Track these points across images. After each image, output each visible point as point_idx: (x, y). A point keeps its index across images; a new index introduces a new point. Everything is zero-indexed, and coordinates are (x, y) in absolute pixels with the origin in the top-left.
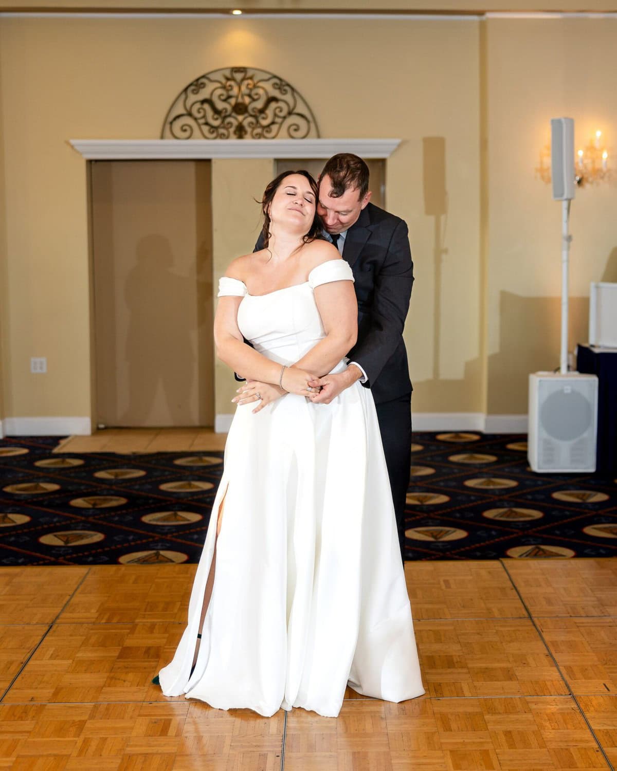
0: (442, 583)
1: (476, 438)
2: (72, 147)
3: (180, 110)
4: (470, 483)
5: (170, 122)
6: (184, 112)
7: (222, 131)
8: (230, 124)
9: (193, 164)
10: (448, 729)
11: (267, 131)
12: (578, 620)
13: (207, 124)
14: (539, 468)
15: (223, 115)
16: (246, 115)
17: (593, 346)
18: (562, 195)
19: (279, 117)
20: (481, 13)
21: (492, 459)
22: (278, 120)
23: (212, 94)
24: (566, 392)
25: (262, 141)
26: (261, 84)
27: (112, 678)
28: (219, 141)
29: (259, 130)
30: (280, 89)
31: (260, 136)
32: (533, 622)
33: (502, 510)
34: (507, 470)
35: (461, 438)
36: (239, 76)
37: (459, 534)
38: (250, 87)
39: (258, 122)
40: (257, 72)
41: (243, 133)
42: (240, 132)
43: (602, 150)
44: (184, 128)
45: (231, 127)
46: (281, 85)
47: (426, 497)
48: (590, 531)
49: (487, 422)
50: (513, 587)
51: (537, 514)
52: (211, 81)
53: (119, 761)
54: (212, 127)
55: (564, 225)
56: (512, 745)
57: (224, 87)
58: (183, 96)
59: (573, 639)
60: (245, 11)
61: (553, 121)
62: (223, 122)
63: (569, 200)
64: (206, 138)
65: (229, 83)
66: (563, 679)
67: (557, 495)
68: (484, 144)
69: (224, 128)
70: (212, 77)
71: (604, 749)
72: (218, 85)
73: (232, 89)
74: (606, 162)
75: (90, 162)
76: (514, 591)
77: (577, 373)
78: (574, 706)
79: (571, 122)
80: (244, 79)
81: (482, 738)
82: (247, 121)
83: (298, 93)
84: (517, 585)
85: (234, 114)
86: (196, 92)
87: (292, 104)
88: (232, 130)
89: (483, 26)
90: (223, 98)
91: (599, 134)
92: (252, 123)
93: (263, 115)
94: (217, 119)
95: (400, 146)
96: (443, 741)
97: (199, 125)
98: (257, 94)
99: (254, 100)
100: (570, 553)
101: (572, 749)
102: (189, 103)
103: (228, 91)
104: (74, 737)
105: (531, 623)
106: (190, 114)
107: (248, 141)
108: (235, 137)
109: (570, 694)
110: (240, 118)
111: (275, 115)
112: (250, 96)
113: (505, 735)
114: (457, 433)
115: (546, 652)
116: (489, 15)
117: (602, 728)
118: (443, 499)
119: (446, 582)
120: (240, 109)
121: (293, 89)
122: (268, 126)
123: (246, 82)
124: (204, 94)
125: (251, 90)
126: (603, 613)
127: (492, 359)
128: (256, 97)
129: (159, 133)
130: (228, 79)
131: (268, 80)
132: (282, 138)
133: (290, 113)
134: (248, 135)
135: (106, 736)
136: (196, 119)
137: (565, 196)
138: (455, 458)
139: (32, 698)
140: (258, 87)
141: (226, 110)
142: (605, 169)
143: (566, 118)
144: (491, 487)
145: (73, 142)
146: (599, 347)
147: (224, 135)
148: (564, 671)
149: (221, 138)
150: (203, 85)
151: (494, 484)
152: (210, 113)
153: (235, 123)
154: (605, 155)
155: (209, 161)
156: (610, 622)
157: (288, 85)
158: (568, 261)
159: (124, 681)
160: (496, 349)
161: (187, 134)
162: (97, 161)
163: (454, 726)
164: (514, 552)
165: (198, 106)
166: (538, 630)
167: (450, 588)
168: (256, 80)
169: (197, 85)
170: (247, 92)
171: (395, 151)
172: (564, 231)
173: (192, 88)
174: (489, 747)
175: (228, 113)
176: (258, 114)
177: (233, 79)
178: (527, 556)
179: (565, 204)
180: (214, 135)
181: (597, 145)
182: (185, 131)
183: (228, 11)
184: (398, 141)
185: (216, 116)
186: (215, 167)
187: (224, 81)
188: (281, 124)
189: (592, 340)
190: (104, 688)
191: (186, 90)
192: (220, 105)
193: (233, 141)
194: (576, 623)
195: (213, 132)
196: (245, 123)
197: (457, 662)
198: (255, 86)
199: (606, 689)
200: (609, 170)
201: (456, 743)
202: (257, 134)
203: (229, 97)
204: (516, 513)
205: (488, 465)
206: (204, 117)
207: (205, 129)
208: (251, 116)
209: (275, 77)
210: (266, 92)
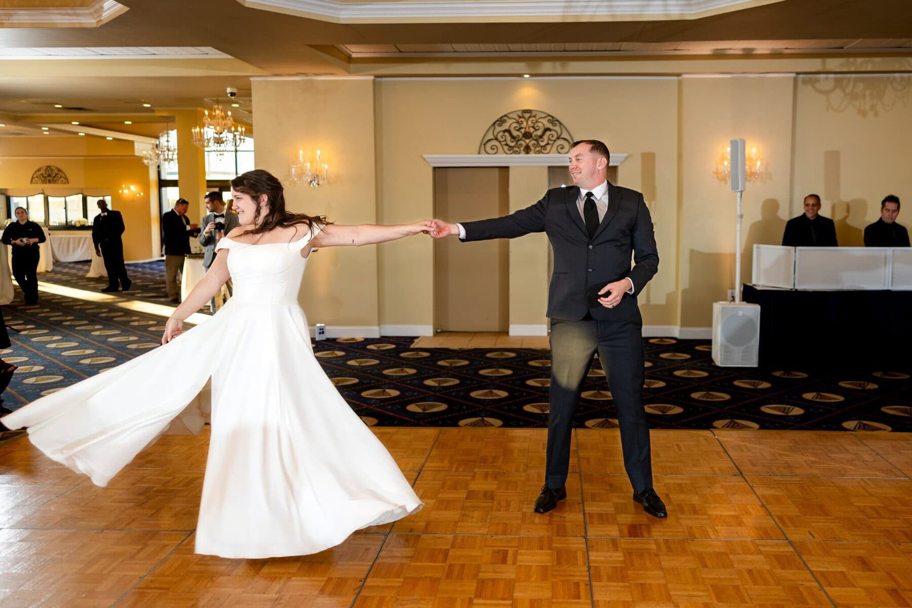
0: (675, 446)
1: (674, 342)
2: (424, 159)
3: (490, 136)
4: (677, 373)
5: (484, 143)
6: (493, 137)
7: (516, 149)
8: (521, 145)
9: (497, 170)
10: (705, 566)
11: (544, 149)
12: (777, 478)
13: (507, 145)
14: (721, 364)
15: (517, 139)
16: (531, 139)
17: (754, 285)
18: (737, 189)
19: (551, 140)
20: (679, 75)
21: (688, 356)
22: (551, 142)
23: (510, 126)
24: (739, 315)
25: (541, 155)
26: (540, 120)
27: (464, 515)
28: (514, 155)
29: (539, 149)
30: (552, 123)
31: (539, 152)
32: (745, 479)
33: (702, 393)
34: (699, 364)
35: (664, 341)
36: (527, 115)
37: (678, 410)
38: (533, 122)
39: (538, 143)
40: (537, 112)
41: (529, 150)
42: (527, 150)
43: (756, 160)
44: (493, 147)
45: (521, 147)
46: (553, 120)
47: (650, 382)
48: (766, 409)
49: (680, 332)
50: (724, 451)
51: (727, 397)
52: (509, 118)
53: (475, 585)
54: (510, 147)
55: (738, 208)
56: (755, 583)
57: (517, 122)
58: (493, 128)
59: (777, 493)
60: (532, 75)
61: (732, 142)
62: (517, 143)
63: (741, 192)
64: (507, 154)
65: (521, 119)
66: (778, 526)
67: (736, 383)
68: (680, 156)
69: (517, 147)
70: (510, 116)
71: (825, 588)
72: (515, 121)
73: (522, 123)
74: (759, 168)
75: (435, 168)
76: (726, 454)
77: (745, 303)
78: (792, 550)
79: (744, 142)
80: (529, 117)
81: (731, 575)
82: (531, 143)
83: (564, 126)
84: (727, 450)
85: (523, 139)
86: (500, 125)
87: (559, 133)
88: (522, 148)
89: (680, 83)
90: (517, 129)
91: (754, 150)
92: (535, 144)
93: (541, 139)
94: (513, 142)
95: (626, 158)
96: (704, 576)
97: (502, 145)
98: (537, 126)
99: (536, 130)
100: (756, 426)
101: (801, 588)
102: (496, 133)
103: (520, 124)
104: (442, 562)
105: (744, 480)
106: (496, 139)
107: (532, 155)
108: (524, 152)
109: (787, 540)
110: (527, 141)
111: (549, 139)
112: (533, 127)
113: (748, 573)
114: (661, 338)
115: (760, 503)
116: (684, 76)
117: (818, 569)
118: (661, 384)
119: (677, 445)
120: (528, 136)
121: (560, 123)
122: (545, 146)
123: (531, 119)
124: (506, 126)
125: (534, 123)
126: (792, 473)
127: (684, 292)
128: (537, 128)
129: (477, 151)
130: (520, 117)
131: (545, 118)
132: (553, 153)
133: (558, 138)
134: (532, 152)
135: (465, 563)
136: (500, 142)
137: (740, 189)
138: (664, 356)
139: (411, 530)
140: (539, 122)
141: (519, 136)
142: (758, 172)
143: (740, 139)
144: (692, 376)
145: (425, 156)
146: (759, 286)
147: (517, 151)
148: (777, 520)
149: (515, 154)
150: (505, 121)
151: (693, 374)
152: (509, 138)
153: (524, 144)
154: (758, 164)
155: (508, 168)
156: (799, 481)
157: (557, 121)
158: (741, 231)
159: (472, 518)
160: (687, 286)
161: (494, 151)
162: (438, 168)
163: (709, 564)
164: (718, 423)
165: (501, 134)
166: (750, 486)
167: (681, 450)
168: (537, 118)
169: (501, 121)
170: (532, 125)
171: (624, 161)
172: (739, 212)
173: (498, 122)
174: (738, 583)
175: (520, 138)
176: (538, 139)
177: (524, 117)
178: (727, 427)
179: (739, 194)
180: (511, 151)
181: (754, 157)
182: (493, 149)
183: (520, 75)
184: (626, 155)
185: (512, 140)
186: (511, 172)
187: (517, 119)
188: (553, 144)
189: (754, 282)
190: (459, 523)
191: (494, 124)
192: (515, 133)
193: (523, 155)
194: (775, 481)
195: (510, 150)
196: (530, 144)
197: (699, 510)
198: (537, 122)
199: (811, 536)
200: (761, 173)
201: (713, 579)
202: (537, 151)
203: (521, 128)
204: (712, 395)
205: (686, 360)
206: (505, 140)
207: (506, 148)
208: (534, 140)
209: (549, 115)
210: (544, 125)
